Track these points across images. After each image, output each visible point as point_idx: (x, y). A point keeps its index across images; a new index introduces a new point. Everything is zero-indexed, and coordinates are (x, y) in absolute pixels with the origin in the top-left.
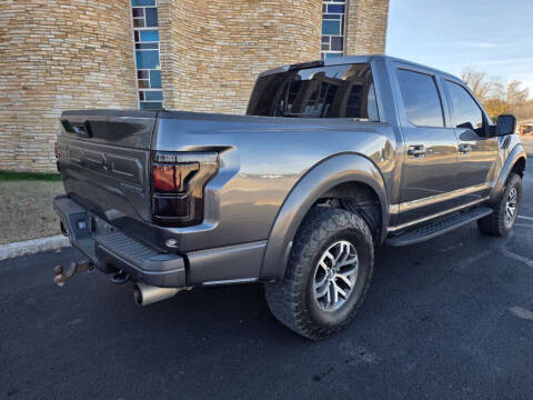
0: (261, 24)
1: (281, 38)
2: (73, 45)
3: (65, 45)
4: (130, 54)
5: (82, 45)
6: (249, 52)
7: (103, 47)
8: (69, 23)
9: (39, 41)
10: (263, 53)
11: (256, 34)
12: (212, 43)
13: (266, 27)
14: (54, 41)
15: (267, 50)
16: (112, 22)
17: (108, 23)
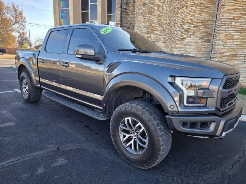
16: (201, 14)
17: (200, 15)
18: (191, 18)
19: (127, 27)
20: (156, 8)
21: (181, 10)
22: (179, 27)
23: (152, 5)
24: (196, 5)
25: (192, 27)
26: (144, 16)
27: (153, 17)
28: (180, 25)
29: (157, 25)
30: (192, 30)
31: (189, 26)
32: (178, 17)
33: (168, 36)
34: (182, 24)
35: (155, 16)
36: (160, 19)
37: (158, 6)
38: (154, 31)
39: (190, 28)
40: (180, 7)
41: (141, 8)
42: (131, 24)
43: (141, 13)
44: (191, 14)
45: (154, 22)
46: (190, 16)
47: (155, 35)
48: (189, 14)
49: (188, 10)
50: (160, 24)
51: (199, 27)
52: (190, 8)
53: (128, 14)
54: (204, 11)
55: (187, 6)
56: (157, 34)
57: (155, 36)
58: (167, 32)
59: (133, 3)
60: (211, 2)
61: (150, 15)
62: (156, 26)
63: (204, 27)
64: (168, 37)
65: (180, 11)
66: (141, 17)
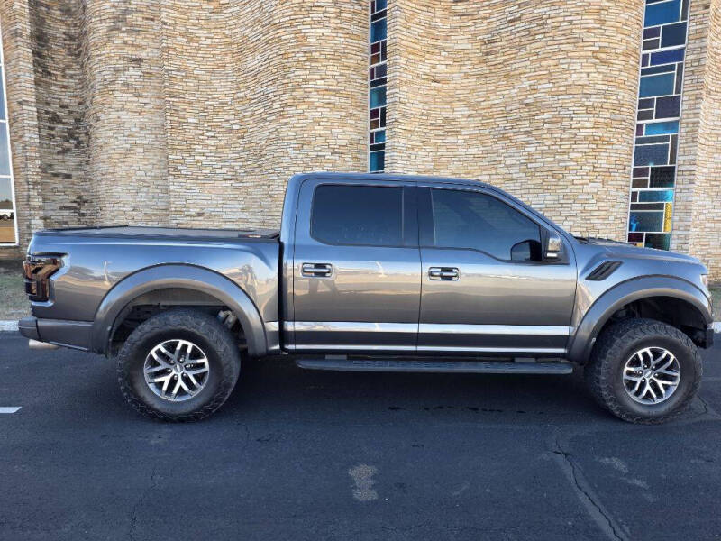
0: (521, 102)
1: (546, 116)
2: (307, 156)
3: (301, 156)
4: (363, 156)
5: (313, 154)
6: (504, 138)
7: (332, 154)
8: (305, 136)
9: (282, 154)
10: (522, 138)
11: (514, 115)
12: (456, 133)
13: (527, 105)
14: (292, 154)
15: (527, 133)
16: (345, 128)
17: (341, 130)
18: (322, 132)
19: (50, 115)
20: (191, 84)
21: (294, 108)
22: (294, 149)
23: (178, 71)
24: (331, 106)
25: (327, 153)
26: (139, 96)
27: (185, 106)
28: (297, 146)
29: (201, 132)
30: (329, 161)
31: (320, 151)
32: (286, 124)
33: (241, 164)
34: (303, 144)
35: (190, 103)
36: (206, 114)
37: (196, 78)
38: (193, 147)
39: (325, 156)
40: (290, 102)
41: (125, 70)
42: (63, 107)
43: (125, 84)
44: (321, 124)
45: (190, 120)
46: (322, 128)
47: (197, 158)
48: (319, 122)
49: (316, 114)
50: (209, 128)
51: (343, 156)
52: (319, 110)
53: (50, 74)
54: (349, 121)
55: (311, 104)
56: (203, 154)
57: (198, 161)
58: (238, 153)
59: (65, 40)
60: (359, 106)
61: (177, 100)
62: (198, 131)
63: (353, 158)
64: (241, 167)
65: (291, 111)
66: (129, 96)
